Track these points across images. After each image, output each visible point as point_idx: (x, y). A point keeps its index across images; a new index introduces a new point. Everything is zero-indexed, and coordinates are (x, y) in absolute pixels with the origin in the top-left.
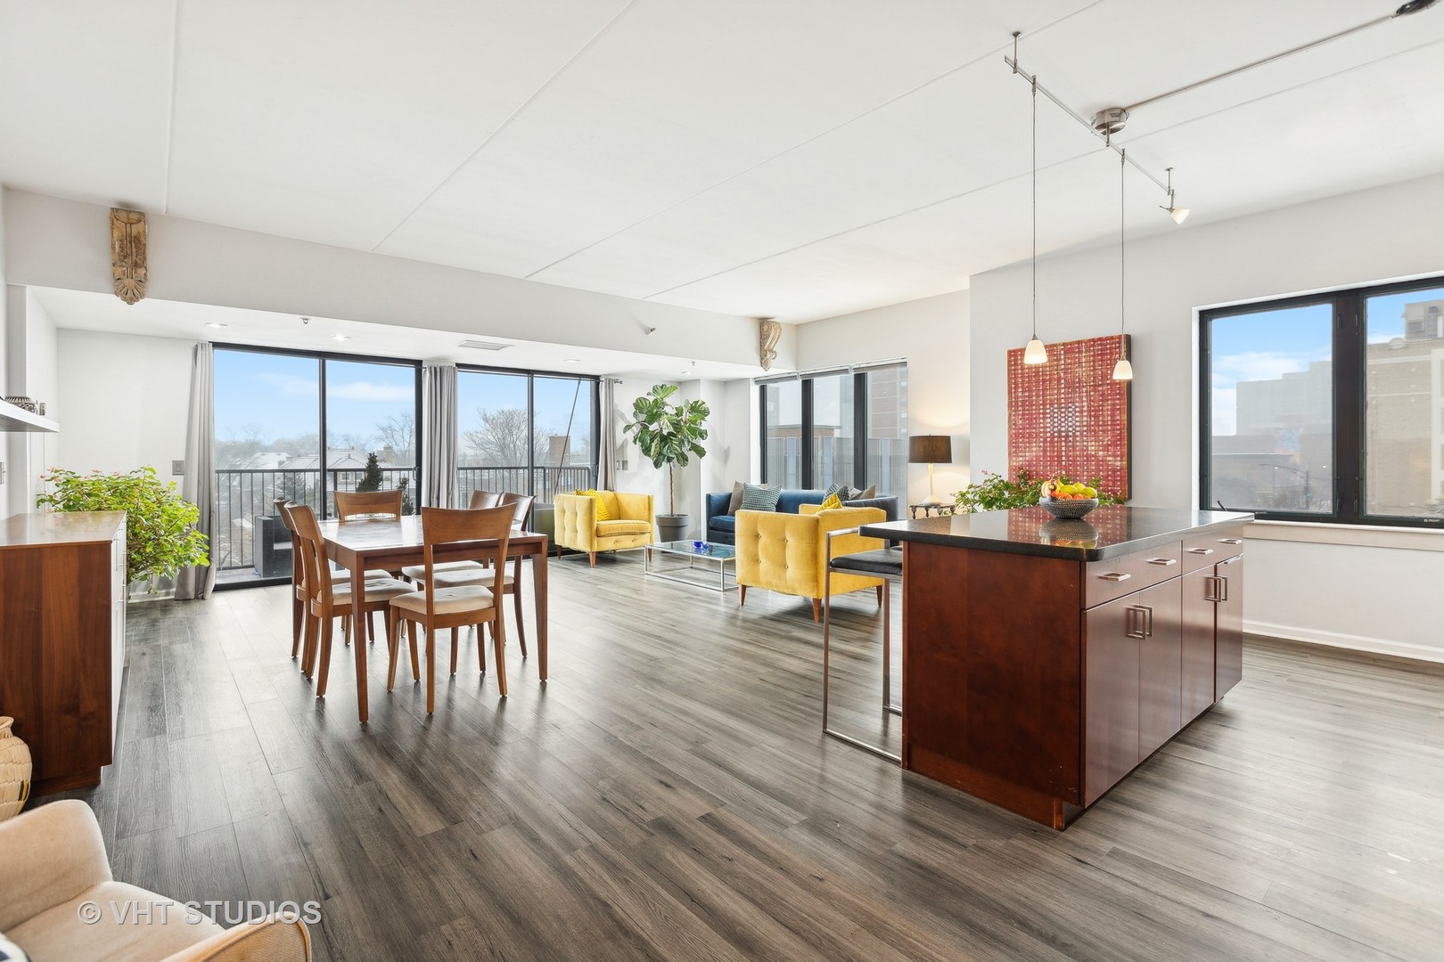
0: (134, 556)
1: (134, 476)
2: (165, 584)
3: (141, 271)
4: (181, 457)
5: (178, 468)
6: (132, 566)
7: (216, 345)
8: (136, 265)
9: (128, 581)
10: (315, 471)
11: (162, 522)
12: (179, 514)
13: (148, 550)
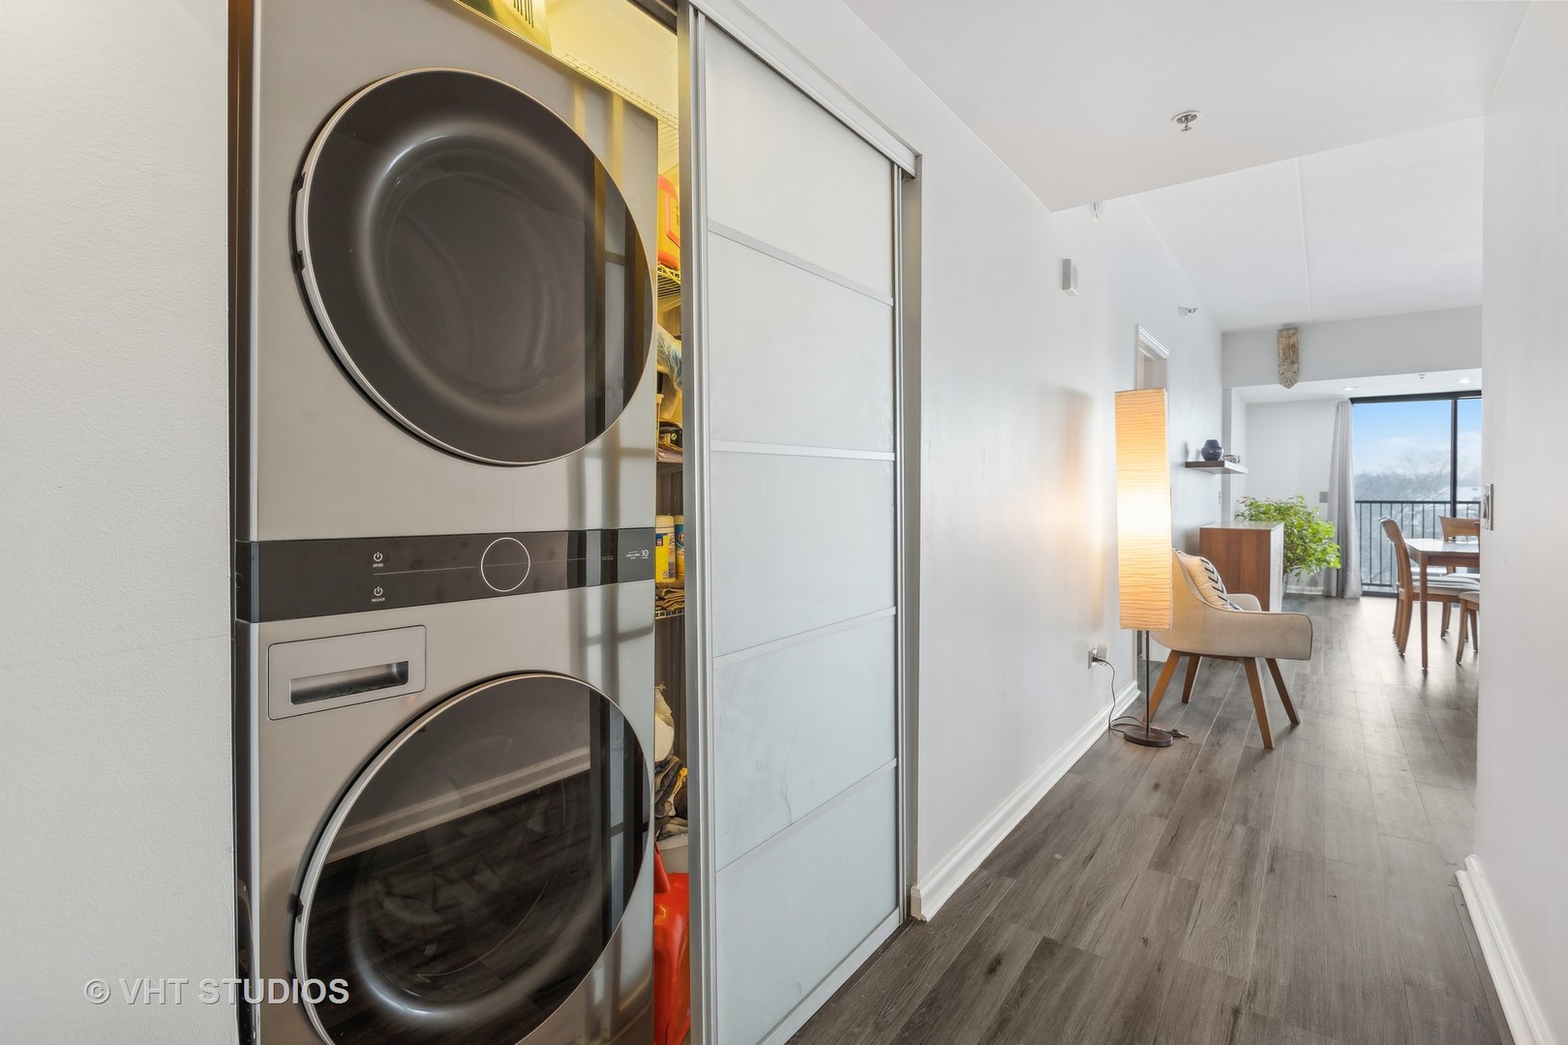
0: (1289, 554)
1: (1291, 501)
2: (1313, 582)
3: (1296, 366)
4: (1326, 489)
5: (1324, 497)
6: (1290, 562)
7: (1354, 400)
8: (1293, 363)
9: (1285, 572)
10: (1445, 503)
11: (1308, 533)
12: (1320, 529)
13: (1298, 551)
